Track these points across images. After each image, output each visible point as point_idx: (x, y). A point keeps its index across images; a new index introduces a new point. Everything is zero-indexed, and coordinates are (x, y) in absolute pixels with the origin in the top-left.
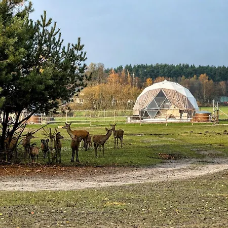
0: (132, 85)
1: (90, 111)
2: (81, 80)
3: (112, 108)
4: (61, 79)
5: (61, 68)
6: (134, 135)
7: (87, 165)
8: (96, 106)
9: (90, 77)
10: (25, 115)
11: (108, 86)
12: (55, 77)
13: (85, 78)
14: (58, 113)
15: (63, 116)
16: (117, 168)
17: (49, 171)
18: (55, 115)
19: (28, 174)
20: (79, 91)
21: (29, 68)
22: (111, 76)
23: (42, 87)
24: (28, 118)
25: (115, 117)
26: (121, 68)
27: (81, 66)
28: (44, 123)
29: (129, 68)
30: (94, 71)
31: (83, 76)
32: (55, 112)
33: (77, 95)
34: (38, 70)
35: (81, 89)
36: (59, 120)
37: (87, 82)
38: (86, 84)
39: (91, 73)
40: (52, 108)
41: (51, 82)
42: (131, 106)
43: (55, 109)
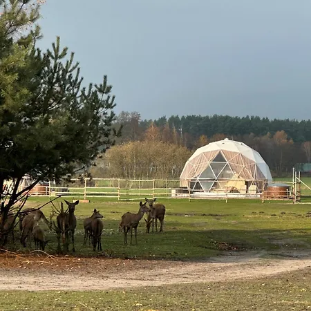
0: (179, 144)
1: (119, 180)
2: (107, 135)
3: (150, 177)
4: (78, 135)
5: (78, 118)
6: (180, 215)
7: (113, 256)
8: (128, 173)
9: (120, 132)
10: (26, 184)
11: (144, 144)
12: (69, 129)
13: (112, 132)
14: (74, 181)
15: (80, 186)
16: (155, 262)
17: (59, 264)
18: (70, 184)
19: (29, 266)
20: (104, 151)
21: (34, 116)
22: (150, 130)
23: (51, 144)
24: (30, 188)
25: (153, 189)
26: (163, 119)
27: (107, 116)
28: (53, 194)
29: (174, 120)
30: (126, 123)
31: (109, 130)
32: (69, 181)
33: (101, 157)
34: (47, 119)
35: (107, 148)
36: (74, 191)
37: (116, 138)
38: (114, 141)
39: (122, 127)
40: (64, 174)
41: (63, 138)
42: (177, 174)
43: (69, 176)
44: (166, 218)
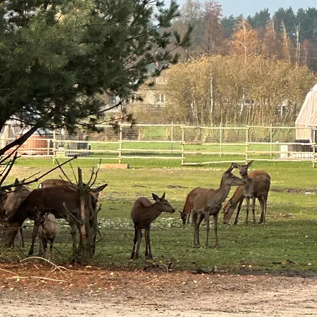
0: (293, 60)
1: (182, 126)
2: (163, 44)
3: (241, 121)
4: (109, 43)
5: (110, 12)
6: (298, 191)
7: (173, 267)
8: (199, 114)
9: (187, 39)
11: (229, 61)
12: (92, 34)
13: (172, 39)
14: (102, 130)
15: (110, 138)
16: (252, 278)
17: (74, 281)
19: (19, 286)
20: (157, 73)
21: (28, 9)
22: (238, 35)
23: (59, 61)
24: (20, 141)
25: (247, 143)
26: (264, 15)
27: (164, 8)
28: (61, 154)
29: (285, 17)
30: (198, 22)
31: (166, 35)
32: (92, 128)
33: (151, 85)
34: (51, 15)
35: (163, 68)
36: (100, 147)
37: (180, 50)
38: (177, 56)
39: (191, 29)
40: (83, 116)
41: (82, 49)
42: (291, 116)
43: (92, 120)
44: (271, 198)
